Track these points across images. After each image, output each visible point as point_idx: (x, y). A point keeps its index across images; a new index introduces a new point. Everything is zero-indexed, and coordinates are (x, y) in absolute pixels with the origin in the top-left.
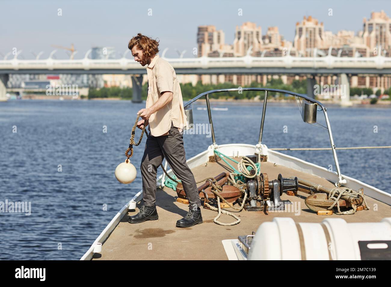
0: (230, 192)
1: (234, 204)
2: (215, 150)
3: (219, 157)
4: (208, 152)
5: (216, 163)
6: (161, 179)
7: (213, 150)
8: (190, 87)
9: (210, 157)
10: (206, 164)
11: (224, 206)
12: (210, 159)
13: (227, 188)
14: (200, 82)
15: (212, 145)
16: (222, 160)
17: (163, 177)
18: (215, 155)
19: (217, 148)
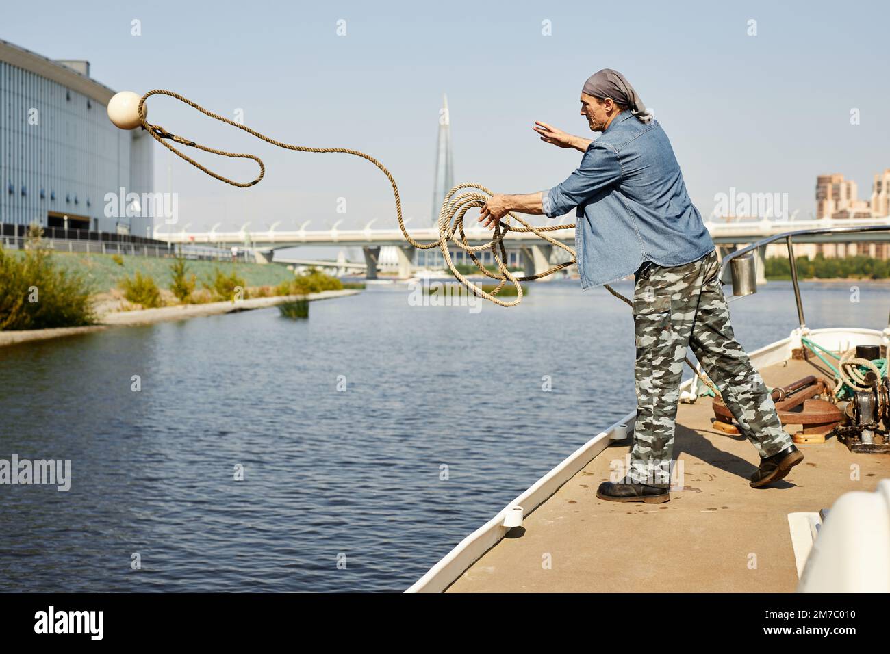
0: (820, 413)
1: (827, 437)
2: (804, 338)
3: (812, 352)
4: (790, 341)
5: (805, 362)
6: (690, 385)
7: (799, 337)
8: (804, 262)
9: (795, 351)
10: (785, 363)
11: (806, 440)
12: (794, 355)
13: (813, 405)
14: (820, 255)
15: (798, 329)
16: (816, 357)
17: (693, 381)
18: (804, 347)
19: (808, 334)
